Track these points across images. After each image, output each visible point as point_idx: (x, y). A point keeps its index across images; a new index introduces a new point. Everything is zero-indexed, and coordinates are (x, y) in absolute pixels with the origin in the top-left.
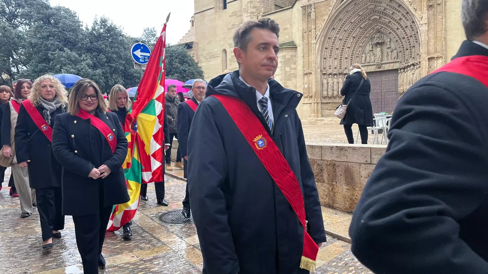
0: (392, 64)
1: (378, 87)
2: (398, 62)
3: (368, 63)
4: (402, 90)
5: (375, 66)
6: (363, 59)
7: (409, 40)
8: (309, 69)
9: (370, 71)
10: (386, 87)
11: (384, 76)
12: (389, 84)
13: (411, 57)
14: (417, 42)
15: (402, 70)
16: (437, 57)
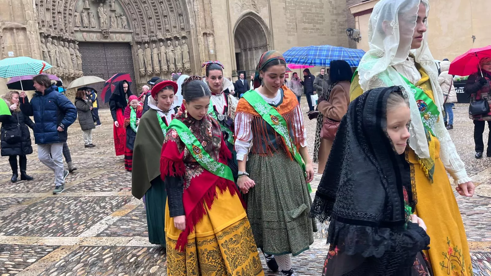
0: (123, 35)
1: (103, 67)
2: (131, 33)
3: (86, 27)
4: (150, 71)
5: (99, 34)
6: (78, 19)
7: (155, 6)
8: (14, 21)
9: (91, 40)
10: (114, 66)
11: (109, 50)
12: (117, 63)
13: (160, 29)
14: (172, 11)
15: (146, 45)
16: (209, 34)
